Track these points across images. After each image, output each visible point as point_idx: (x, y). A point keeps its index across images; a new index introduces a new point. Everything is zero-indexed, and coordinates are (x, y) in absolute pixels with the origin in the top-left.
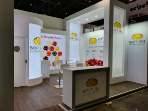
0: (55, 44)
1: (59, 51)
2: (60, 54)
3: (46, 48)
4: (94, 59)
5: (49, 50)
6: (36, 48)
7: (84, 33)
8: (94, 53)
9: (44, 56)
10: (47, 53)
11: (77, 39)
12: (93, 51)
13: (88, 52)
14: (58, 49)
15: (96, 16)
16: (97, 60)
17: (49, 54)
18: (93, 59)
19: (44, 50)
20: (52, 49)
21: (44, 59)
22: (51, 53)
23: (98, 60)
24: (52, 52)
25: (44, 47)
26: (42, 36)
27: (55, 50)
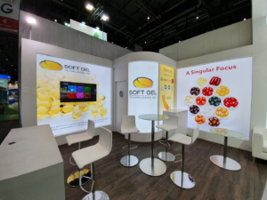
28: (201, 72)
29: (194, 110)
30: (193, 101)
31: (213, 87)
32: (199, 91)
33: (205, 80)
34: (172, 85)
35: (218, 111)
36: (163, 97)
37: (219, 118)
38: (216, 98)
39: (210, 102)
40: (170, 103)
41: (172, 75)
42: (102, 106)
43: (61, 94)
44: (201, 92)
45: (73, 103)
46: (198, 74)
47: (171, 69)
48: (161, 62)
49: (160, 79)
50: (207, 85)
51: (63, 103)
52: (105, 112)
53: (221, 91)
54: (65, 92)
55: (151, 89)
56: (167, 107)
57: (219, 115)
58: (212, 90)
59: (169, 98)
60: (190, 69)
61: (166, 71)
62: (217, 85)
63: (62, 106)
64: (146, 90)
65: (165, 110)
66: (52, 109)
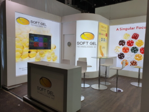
3: (122, 43)
5: (126, 46)
6: (84, 43)
9: (119, 53)
10: (123, 49)
14: (141, 43)
17: (126, 50)
19: (120, 45)
20: (130, 43)
21: (119, 55)
22: (128, 49)
24: (130, 48)
25: (120, 42)
26: (118, 29)
27: (135, 45)
28: (126, 29)
29: (121, 56)
30: (120, 50)
31: (134, 40)
32: (125, 43)
33: (129, 35)
34: (106, 38)
35: (136, 56)
36: (101, 46)
37: (137, 61)
38: (136, 48)
39: (132, 50)
40: (104, 51)
41: (106, 30)
42: (54, 53)
43: (30, 43)
44: (126, 43)
45: (36, 50)
46: (124, 31)
47: (105, 26)
48: (100, 21)
49: (99, 34)
50: (130, 39)
51: (30, 50)
52: (56, 58)
53: (139, 43)
54: (32, 41)
55: (93, 41)
56: (102, 54)
57: (137, 59)
58: (133, 43)
59: (104, 48)
60: (119, 27)
61: (103, 27)
62: (136, 39)
63: (29, 52)
64: (89, 41)
65: (101, 56)
66: (23, 54)
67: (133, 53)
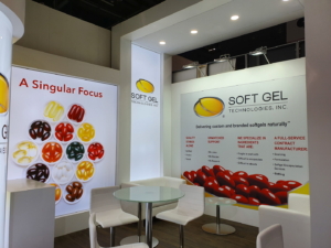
0: (77, 113)
1: (93, 141)
2: (96, 151)
3: (39, 129)
4: (216, 168)
5: (53, 139)
7: (173, 81)
8: (213, 147)
9: (31, 164)
10: (45, 150)
11: (152, 99)
12: (212, 140)
13: (190, 142)
14: (89, 131)
15: (235, 18)
16: (227, 172)
17: (52, 153)
18: (210, 166)
19: (34, 137)
20: (64, 132)
21: (30, 173)
22: (60, 150)
23: (233, 170)
24: (64, 145)
25: (34, 126)
26: (24, 82)
27: (76, 138)
67: (73, 160)
